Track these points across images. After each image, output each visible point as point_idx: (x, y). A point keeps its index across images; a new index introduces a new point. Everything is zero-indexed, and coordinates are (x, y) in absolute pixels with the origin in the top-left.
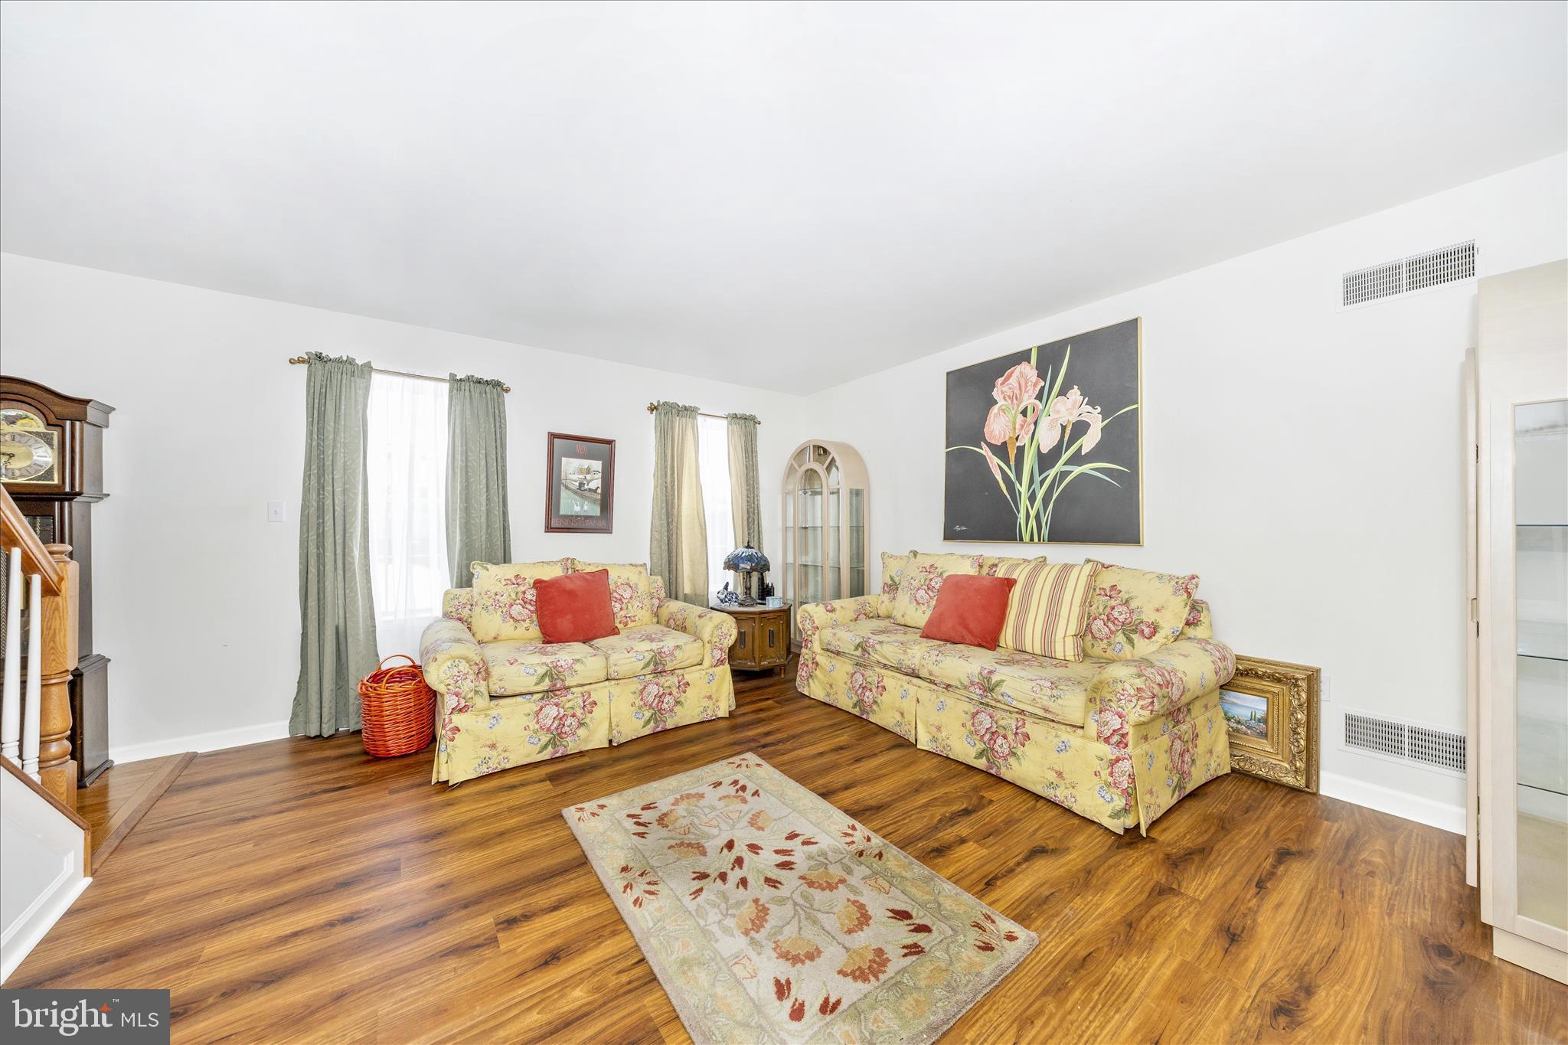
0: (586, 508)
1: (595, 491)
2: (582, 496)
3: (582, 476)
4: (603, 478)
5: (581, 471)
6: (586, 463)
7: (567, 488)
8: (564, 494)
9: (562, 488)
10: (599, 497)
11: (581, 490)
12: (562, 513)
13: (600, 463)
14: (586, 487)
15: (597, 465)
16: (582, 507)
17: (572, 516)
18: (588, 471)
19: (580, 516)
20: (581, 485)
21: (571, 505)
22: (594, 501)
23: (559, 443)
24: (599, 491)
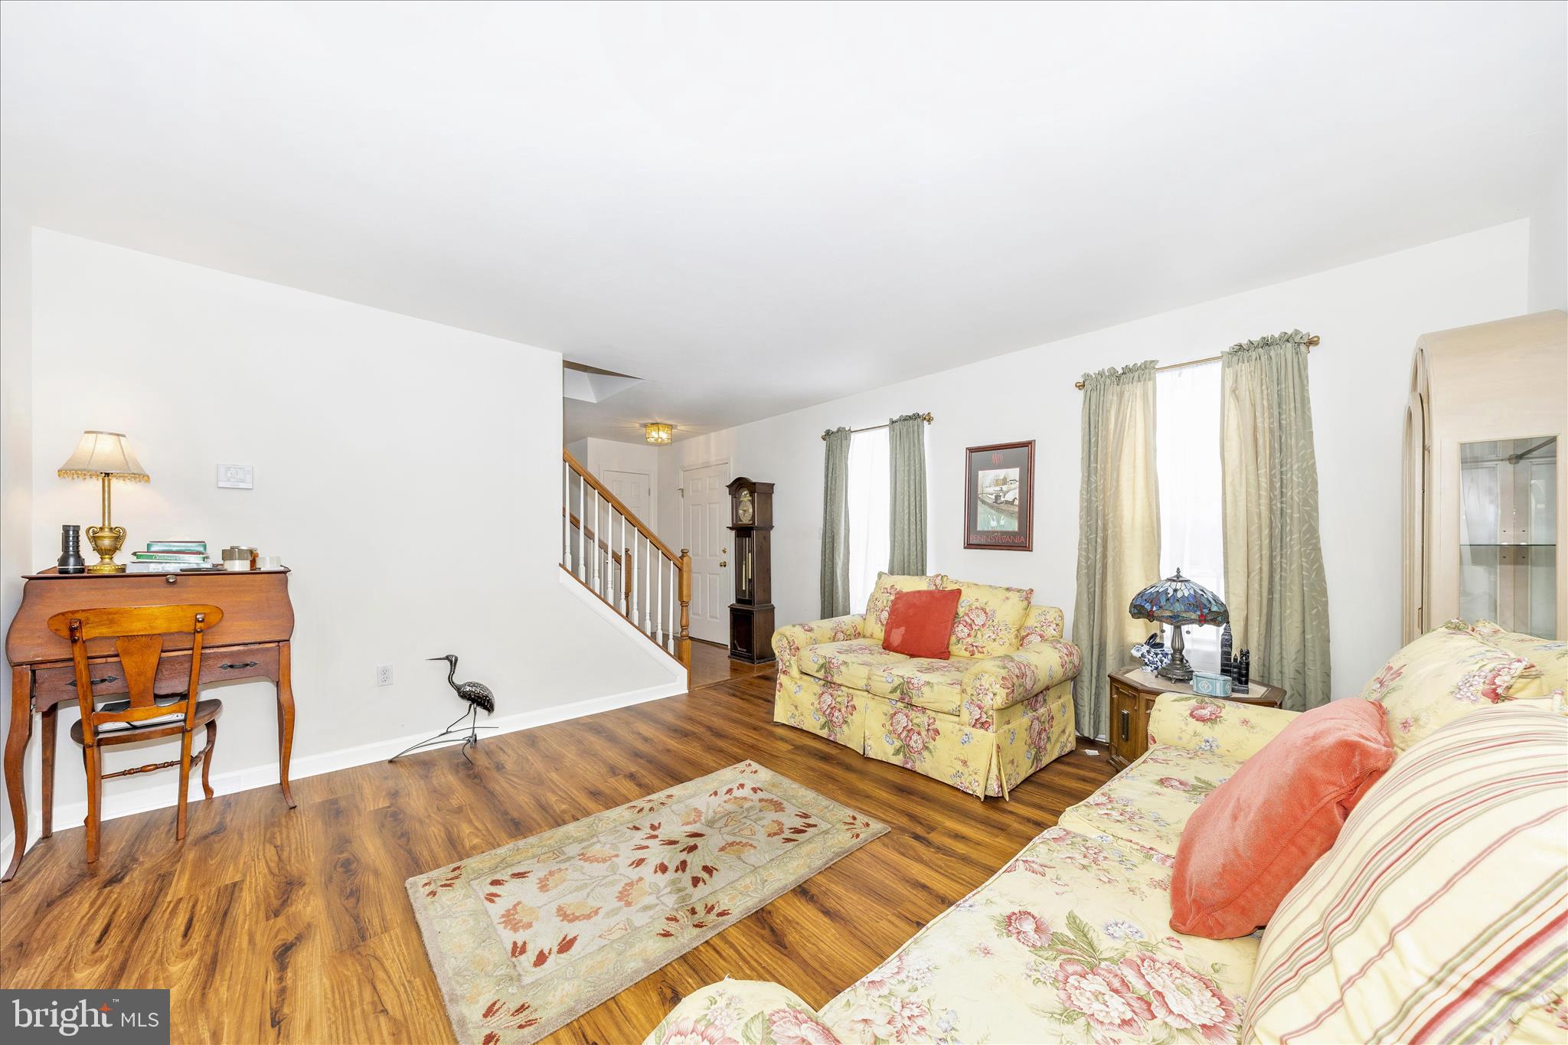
0: (1002, 522)
1: (1012, 503)
2: (998, 510)
3: (998, 488)
4: (1020, 487)
5: (997, 483)
6: (1001, 473)
7: (983, 502)
8: (981, 508)
9: (979, 502)
10: (1017, 509)
11: (997, 504)
12: (978, 529)
13: (1017, 470)
14: (1002, 499)
15: (1014, 473)
16: (998, 522)
17: (989, 532)
18: (1005, 481)
19: (997, 532)
20: (997, 497)
21: (990, 521)
22: (1011, 514)
23: (980, 455)
24: (1017, 502)
